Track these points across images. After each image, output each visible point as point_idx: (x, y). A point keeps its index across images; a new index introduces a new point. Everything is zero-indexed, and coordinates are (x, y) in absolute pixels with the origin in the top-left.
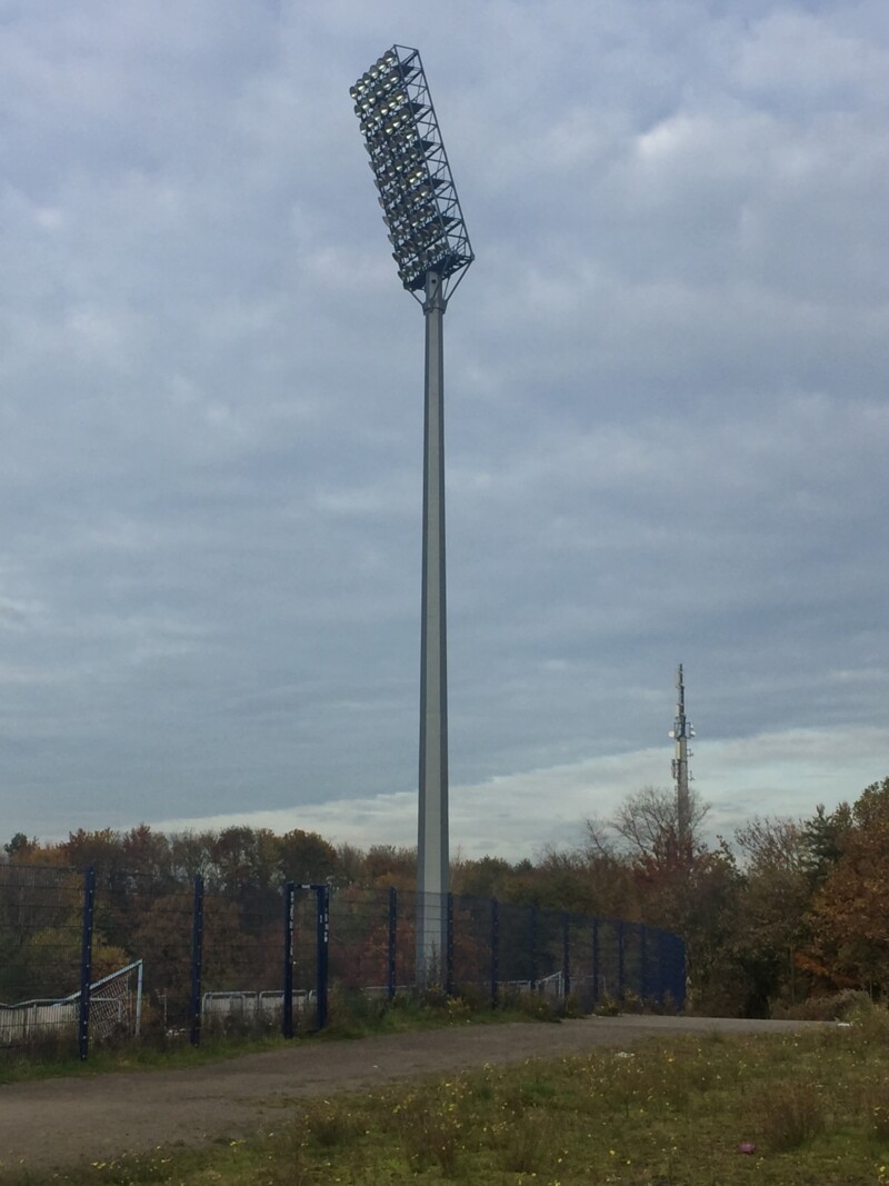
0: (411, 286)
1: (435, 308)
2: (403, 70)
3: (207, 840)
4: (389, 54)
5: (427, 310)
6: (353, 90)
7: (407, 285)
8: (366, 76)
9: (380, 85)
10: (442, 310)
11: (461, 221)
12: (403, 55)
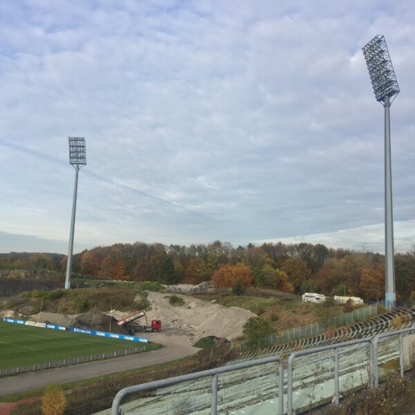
0: (379, 100)
1: (387, 105)
2: (379, 41)
3: (296, 246)
4: (376, 37)
5: (385, 106)
6: (363, 49)
7: (378, 100)
8: (368, 44)
9: (372, 46)
10: (390, 106)
11: (396, 81)
12: (379, 37)
